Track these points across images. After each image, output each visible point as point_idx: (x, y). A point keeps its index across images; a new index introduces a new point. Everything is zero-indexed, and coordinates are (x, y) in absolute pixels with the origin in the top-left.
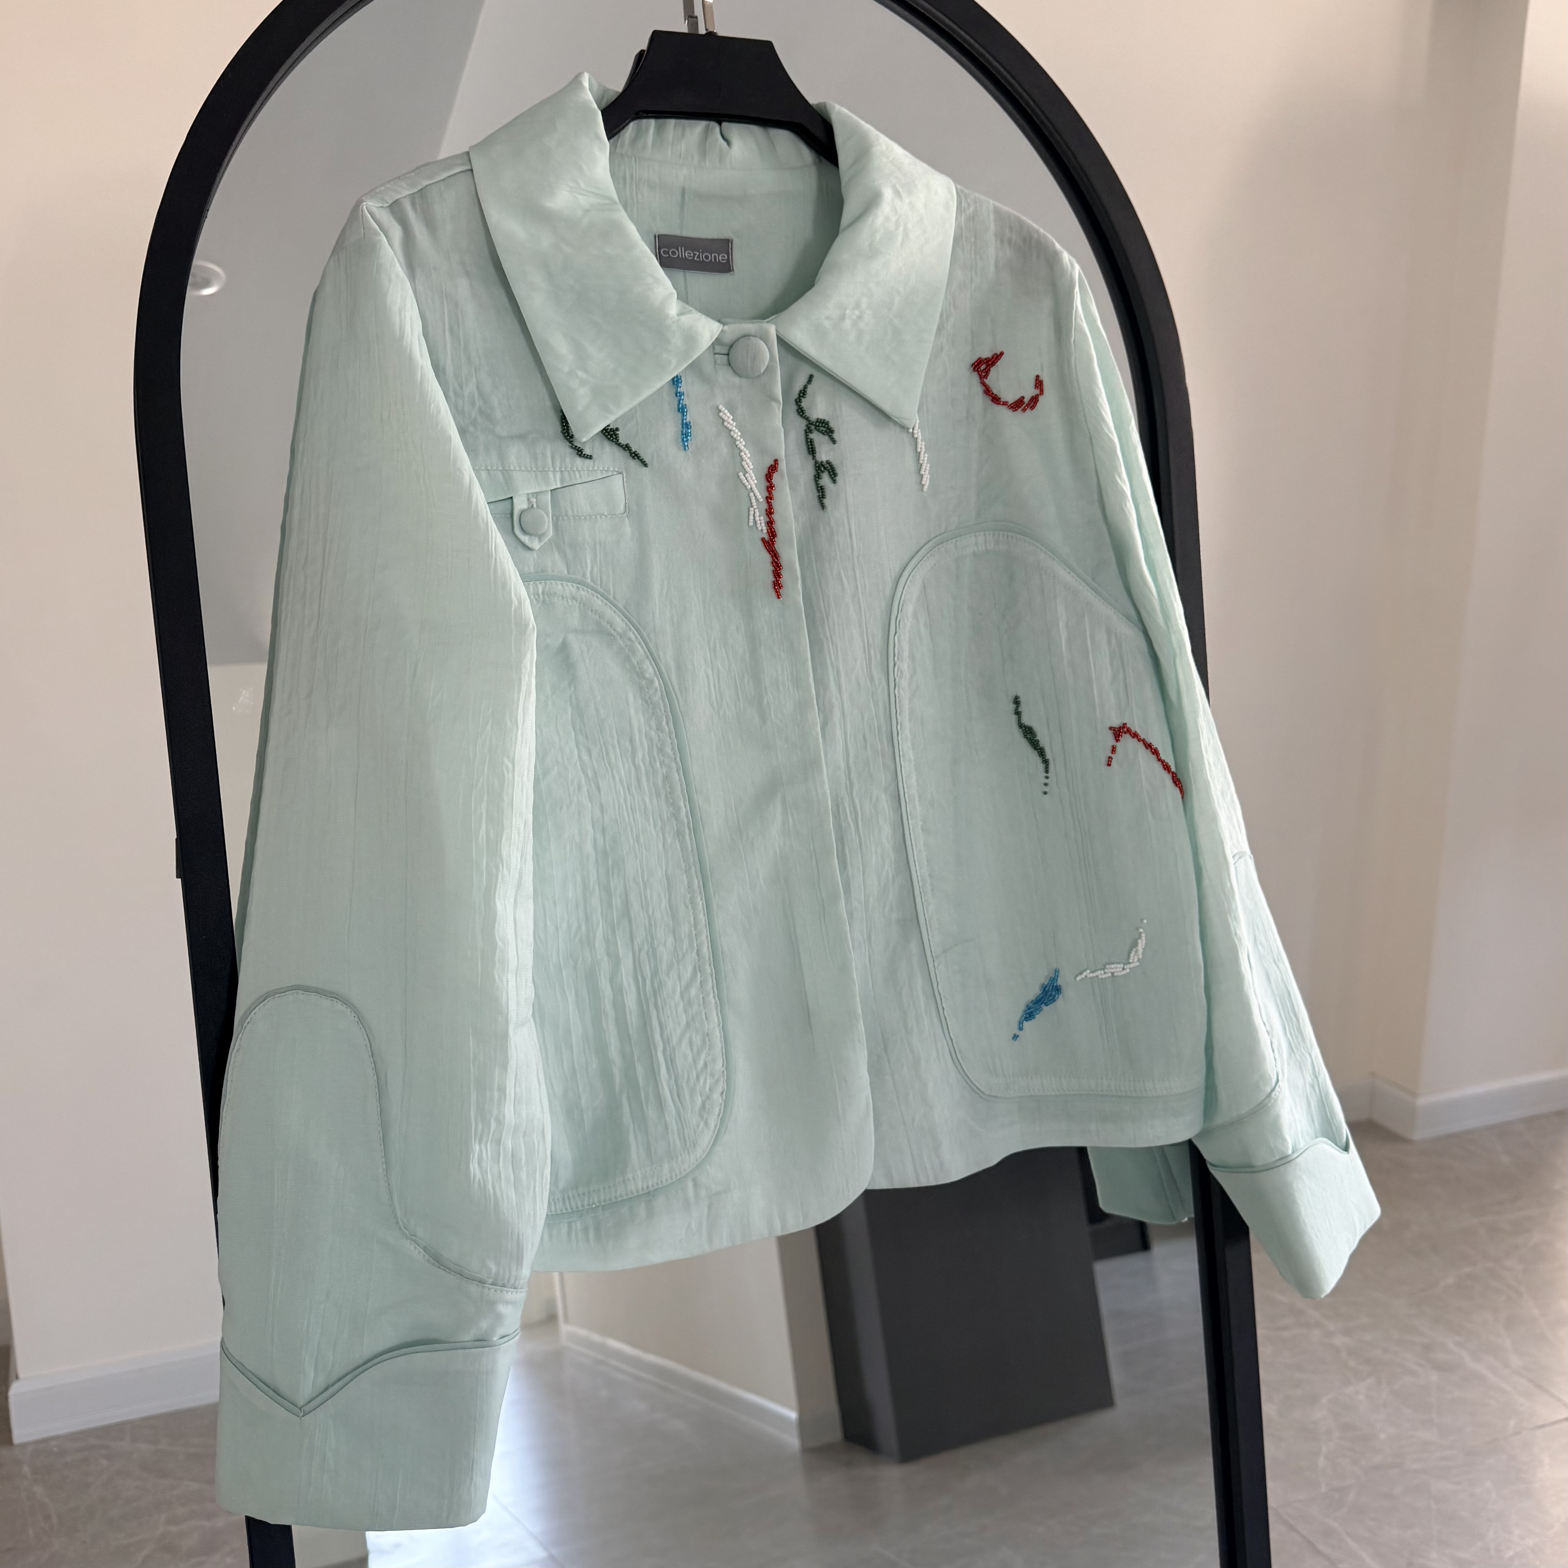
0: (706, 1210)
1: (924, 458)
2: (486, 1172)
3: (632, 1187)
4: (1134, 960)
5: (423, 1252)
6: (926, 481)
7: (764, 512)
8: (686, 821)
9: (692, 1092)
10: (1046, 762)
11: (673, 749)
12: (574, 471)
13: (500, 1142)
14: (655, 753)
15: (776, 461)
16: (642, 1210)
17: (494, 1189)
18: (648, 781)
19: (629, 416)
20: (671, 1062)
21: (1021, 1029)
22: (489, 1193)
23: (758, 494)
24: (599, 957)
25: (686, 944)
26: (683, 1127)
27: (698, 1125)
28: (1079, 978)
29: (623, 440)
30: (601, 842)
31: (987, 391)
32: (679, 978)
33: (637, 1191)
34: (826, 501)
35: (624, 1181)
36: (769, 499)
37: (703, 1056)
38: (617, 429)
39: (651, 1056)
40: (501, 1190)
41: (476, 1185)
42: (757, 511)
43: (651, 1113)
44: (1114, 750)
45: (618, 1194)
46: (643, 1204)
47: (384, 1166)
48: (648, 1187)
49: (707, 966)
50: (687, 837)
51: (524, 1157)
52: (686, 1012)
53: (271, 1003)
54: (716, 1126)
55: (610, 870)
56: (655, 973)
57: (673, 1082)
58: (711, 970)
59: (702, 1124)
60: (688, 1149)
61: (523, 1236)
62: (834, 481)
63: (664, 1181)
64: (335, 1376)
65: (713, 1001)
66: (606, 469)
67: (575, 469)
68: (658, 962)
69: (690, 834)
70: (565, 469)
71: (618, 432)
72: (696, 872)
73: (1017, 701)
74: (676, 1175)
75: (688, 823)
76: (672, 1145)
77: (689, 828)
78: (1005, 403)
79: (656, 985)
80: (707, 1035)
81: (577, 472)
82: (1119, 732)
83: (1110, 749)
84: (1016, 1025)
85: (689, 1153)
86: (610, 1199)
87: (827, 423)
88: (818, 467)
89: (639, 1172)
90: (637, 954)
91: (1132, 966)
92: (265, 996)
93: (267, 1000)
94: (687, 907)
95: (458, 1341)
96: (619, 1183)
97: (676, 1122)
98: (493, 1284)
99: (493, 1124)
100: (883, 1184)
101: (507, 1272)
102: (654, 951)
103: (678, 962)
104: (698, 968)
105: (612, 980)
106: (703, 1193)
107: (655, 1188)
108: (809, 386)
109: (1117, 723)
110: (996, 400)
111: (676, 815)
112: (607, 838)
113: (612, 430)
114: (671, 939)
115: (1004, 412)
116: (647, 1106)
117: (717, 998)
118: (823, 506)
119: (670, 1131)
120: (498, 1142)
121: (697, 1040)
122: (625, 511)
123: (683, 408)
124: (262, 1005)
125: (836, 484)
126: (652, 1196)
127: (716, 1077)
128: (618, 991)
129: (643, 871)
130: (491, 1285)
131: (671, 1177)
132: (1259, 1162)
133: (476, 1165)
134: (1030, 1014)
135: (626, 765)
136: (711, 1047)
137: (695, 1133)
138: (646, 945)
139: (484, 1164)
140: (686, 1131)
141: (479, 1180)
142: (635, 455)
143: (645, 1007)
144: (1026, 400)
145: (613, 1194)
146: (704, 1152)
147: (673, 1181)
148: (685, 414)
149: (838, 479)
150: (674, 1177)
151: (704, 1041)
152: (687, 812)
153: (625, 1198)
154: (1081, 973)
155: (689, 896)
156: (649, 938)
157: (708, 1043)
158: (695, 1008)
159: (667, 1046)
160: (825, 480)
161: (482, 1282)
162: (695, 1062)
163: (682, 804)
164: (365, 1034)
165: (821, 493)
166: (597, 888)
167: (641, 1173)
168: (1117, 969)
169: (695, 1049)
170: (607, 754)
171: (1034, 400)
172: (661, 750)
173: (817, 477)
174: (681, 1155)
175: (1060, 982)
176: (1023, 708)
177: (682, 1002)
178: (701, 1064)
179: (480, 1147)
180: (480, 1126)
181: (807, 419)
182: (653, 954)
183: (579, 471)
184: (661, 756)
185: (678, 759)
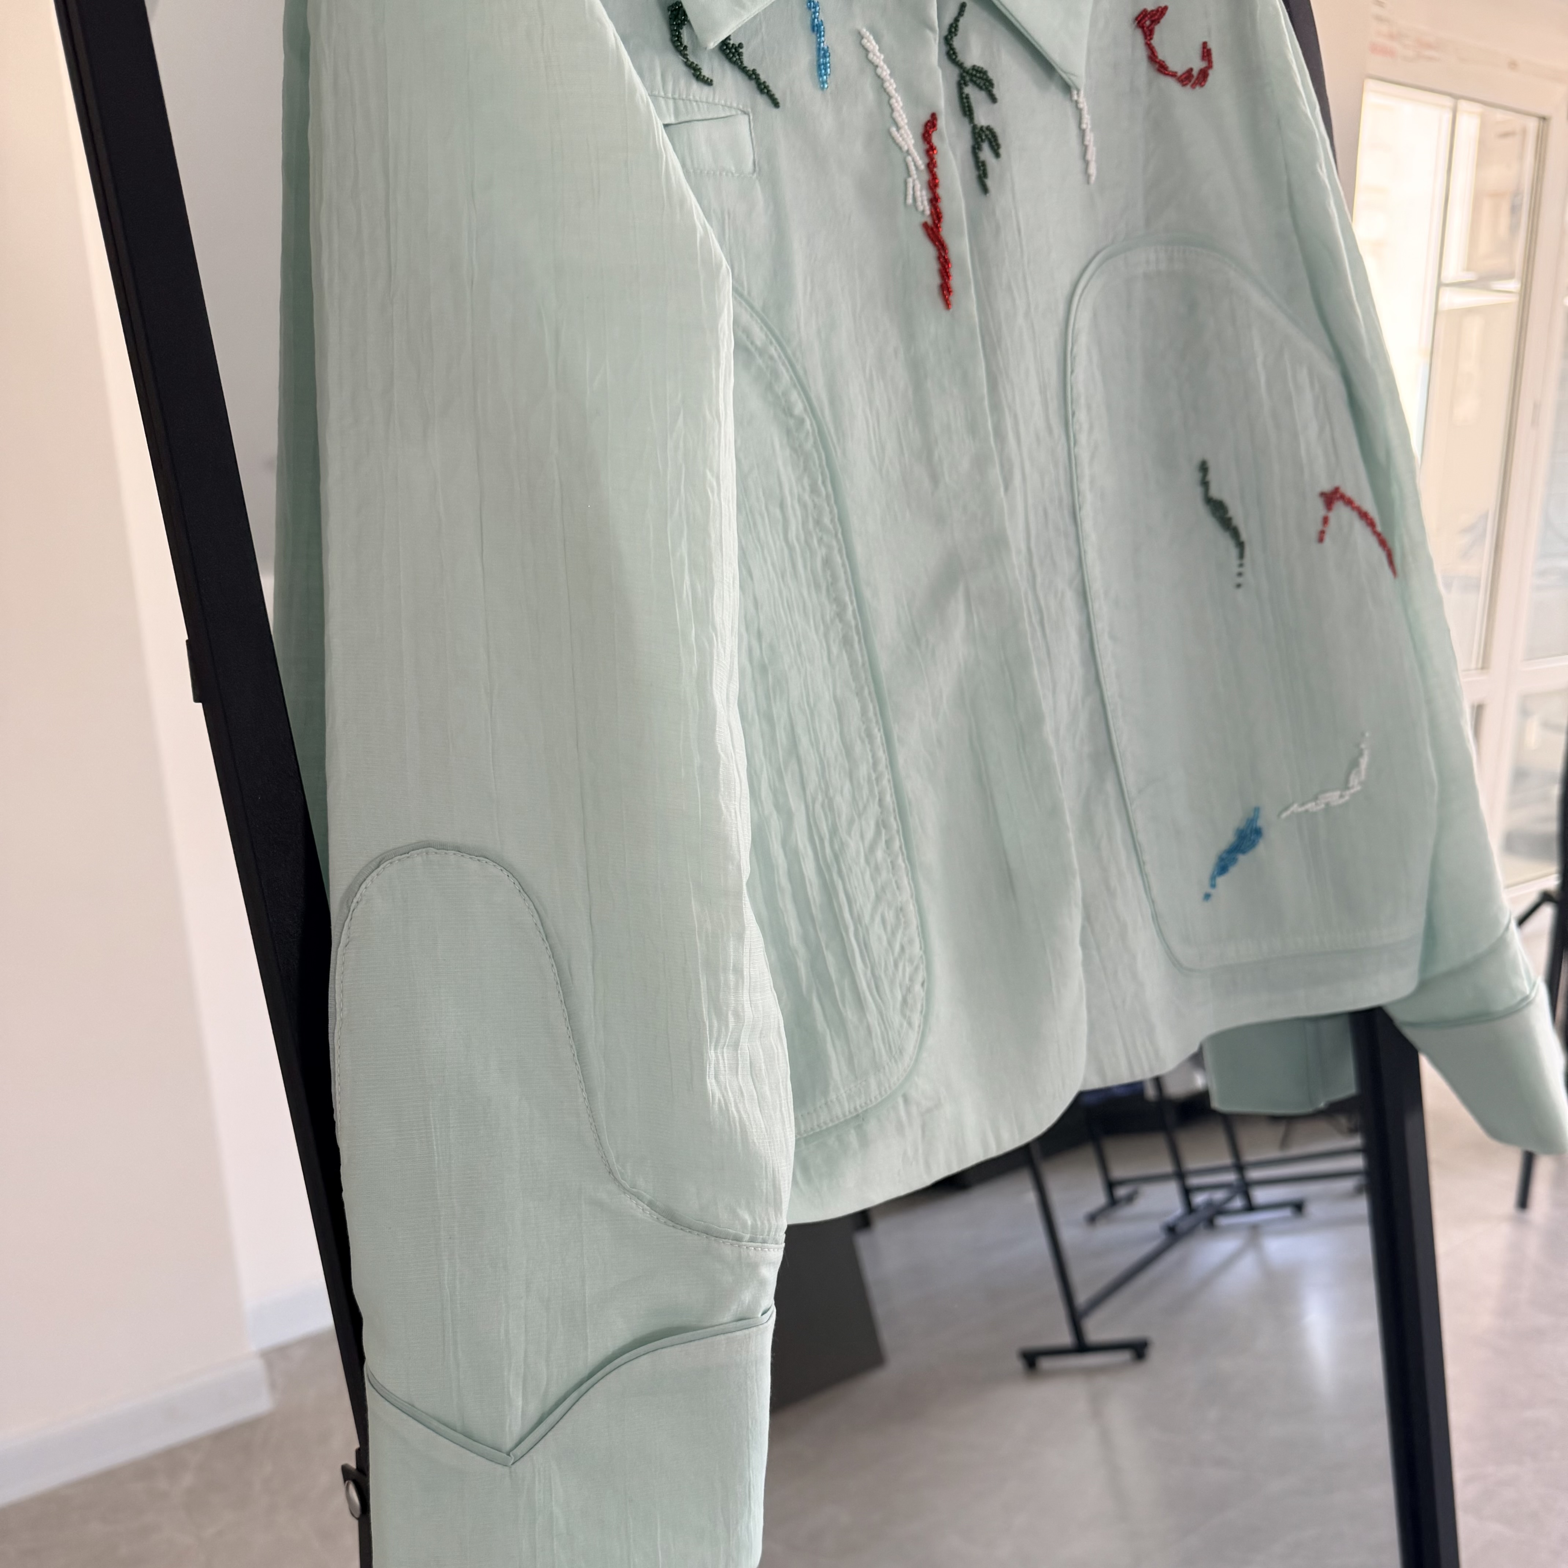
0: (920, 1132)
1: (1090, 138)
2: (726, 1088)
3: (837, 1111)
4: (1355, 783)
5: (648, 1208)
6: (1093, 170)
7: (925, 185)
8: (853, 623)
9: (892, 983)
10: (1240, 545)
11: (832, 520)
12: (690, 100)
13: (738, 1045)
14: (811, 525)
15: (934, 116)
16: (853, 1138)
17: (738, 1111)
18: (805, 567)
19: (749, 27)
20: (865, 947)
21: (1213, 886)
22: (734, 1118)
23: (918, 158)
24: (766, 812)
25: (865, 792)
26: (886, 1028)
27: (901, 1026)
28: (1284, 815)
29: (747, 62)
30: (757, 652)
31: (1153, 57)
32: (862, 837)
33: (844, 1115)
34: (989, 182)
35: (826, 1104)
36: (931, 166)
37: (899, 936)
38: (741, 45)
39: (842, 939)
40: (746, 1112)
41: (716, 1106)
42: (917, 182)
43: (850, 1014)
44: (1325, 520)
45: (822, 1121)
46: (853, 1131)
47: (585, 1094)
48: (856, 1109)
49: (892, 819)
50: (856, 646)
51: (763, 1067)
52: (873, 879)
53: (390, 870)
54: (919, 1027)
55: (771, 691)
56: (834, 831)
57: (869, 972)
58: (898, 826)
59: (905, 1024)
60: (894, 1057)
61: (778, 1173)
62: (997, 155)
63: (873, 1099)
64: (551, 1400)
65: (903, 865)
66: (729, 104)
67: (691, 97)
68: (837, 816)
69: (859, 641)
70: (679, 96)
71: (741, 50)
72: (870, 693)
73: (1204, 468)
74: (885, 1091)
75: (857, 626)
76: (877, 1053)
77: (858, 633)
78: (1173, 75)
79: (836, 847)
80: (901, 910)
81: (694, 104)
82: (1332, 498)
83: (1320, 521)
84: (1206, 881)
85: (896, 1061)
86: (812, 1129)
87: (985, 73)
88: (979, 133)
89: (842, 1091)
90: (811, 808)
91: (1352, 791)
92: (378, 860)
93: (382, 867)
94: (863, 742)
95: (717, 1324)
96: (820, 1107)
97: (879, 1024)
98: (752, 1240)
99: (731, 1020)
100: (1095, 1084)
101: (766, 1222)
102: (831, 801)
103: (860, 816)
104: (882, 824)
105: (784, 843)
106: (914, 1110)
107: (865, 1109)
108: (962, 20)
109: (1327, 487)
110: (1162, 68)
111: (840, 615)
112: (764, 645)
113: (734, 46)
114: (847, 786)
115: (1172, 85)
116: (844, 1006)
117: (906, 861)
118: (985, 189)
119: (874, 1035)
120: (736, 1045)
121: (890, 916)
122: (754, 171)
123: (819, 26)
124: (374, 874)
125: (1000, 159)
126: (861, 1119)
127: (915, 963)
128: (793, 856)
129: (808, 695)
130: (748, 1242)
131: (880, 1094)
132: (1500, 1007)
133: (713, 1081)
134: (1223, 865)
135: (778, 543)
136: (907, 924)
137: (899, 1034)
138: (820, 794)
139: (722, 1078)
140: (890, 1034)
141: (719, 1100)
142: (763, 88)
143: (827, 877)
144: (1195, 73)
145: (815, 1123)
146: (911, 1059)
147: (883, 1097)
148: (822, 33)
149: (1002, 151)
150: (883, 1092)
151: (897, 917)
152: (854, 611)
153: (830, 1125)
154: (1286, 809)
155: (863, 728)
156: (823, 786)
157: (903, 920)
158: (884, 875)
159: (859, 926)
160: (986, 153)
161: (738, 1239)
162: (890, 944)
163: (847, 598)
164: (532, 907)
165: (981, 171)
166: (756, 717)
167: (845, 1092)
168: (1334, 797)
169: (889, 928)
170: (755, 524)
171: (1204, 75)
172: (818, 522)
173: (976, 149)
174: (888, 1064)
175: (1260, 823)
176: (1212, 476)
177: (868, 869)
178: (897, 948)
179: (716, 1053)
180: (716, 1024)
181: (960, 65)
182: (830, 805)
183: (696, 101)
184: (817, 530)
185: (840, 536)
